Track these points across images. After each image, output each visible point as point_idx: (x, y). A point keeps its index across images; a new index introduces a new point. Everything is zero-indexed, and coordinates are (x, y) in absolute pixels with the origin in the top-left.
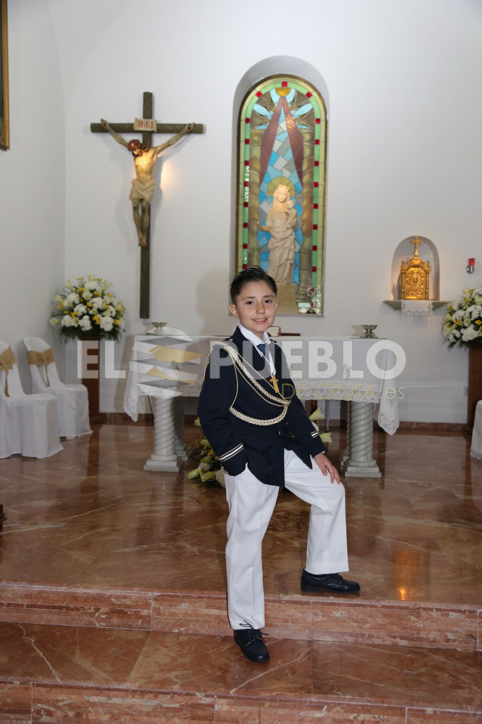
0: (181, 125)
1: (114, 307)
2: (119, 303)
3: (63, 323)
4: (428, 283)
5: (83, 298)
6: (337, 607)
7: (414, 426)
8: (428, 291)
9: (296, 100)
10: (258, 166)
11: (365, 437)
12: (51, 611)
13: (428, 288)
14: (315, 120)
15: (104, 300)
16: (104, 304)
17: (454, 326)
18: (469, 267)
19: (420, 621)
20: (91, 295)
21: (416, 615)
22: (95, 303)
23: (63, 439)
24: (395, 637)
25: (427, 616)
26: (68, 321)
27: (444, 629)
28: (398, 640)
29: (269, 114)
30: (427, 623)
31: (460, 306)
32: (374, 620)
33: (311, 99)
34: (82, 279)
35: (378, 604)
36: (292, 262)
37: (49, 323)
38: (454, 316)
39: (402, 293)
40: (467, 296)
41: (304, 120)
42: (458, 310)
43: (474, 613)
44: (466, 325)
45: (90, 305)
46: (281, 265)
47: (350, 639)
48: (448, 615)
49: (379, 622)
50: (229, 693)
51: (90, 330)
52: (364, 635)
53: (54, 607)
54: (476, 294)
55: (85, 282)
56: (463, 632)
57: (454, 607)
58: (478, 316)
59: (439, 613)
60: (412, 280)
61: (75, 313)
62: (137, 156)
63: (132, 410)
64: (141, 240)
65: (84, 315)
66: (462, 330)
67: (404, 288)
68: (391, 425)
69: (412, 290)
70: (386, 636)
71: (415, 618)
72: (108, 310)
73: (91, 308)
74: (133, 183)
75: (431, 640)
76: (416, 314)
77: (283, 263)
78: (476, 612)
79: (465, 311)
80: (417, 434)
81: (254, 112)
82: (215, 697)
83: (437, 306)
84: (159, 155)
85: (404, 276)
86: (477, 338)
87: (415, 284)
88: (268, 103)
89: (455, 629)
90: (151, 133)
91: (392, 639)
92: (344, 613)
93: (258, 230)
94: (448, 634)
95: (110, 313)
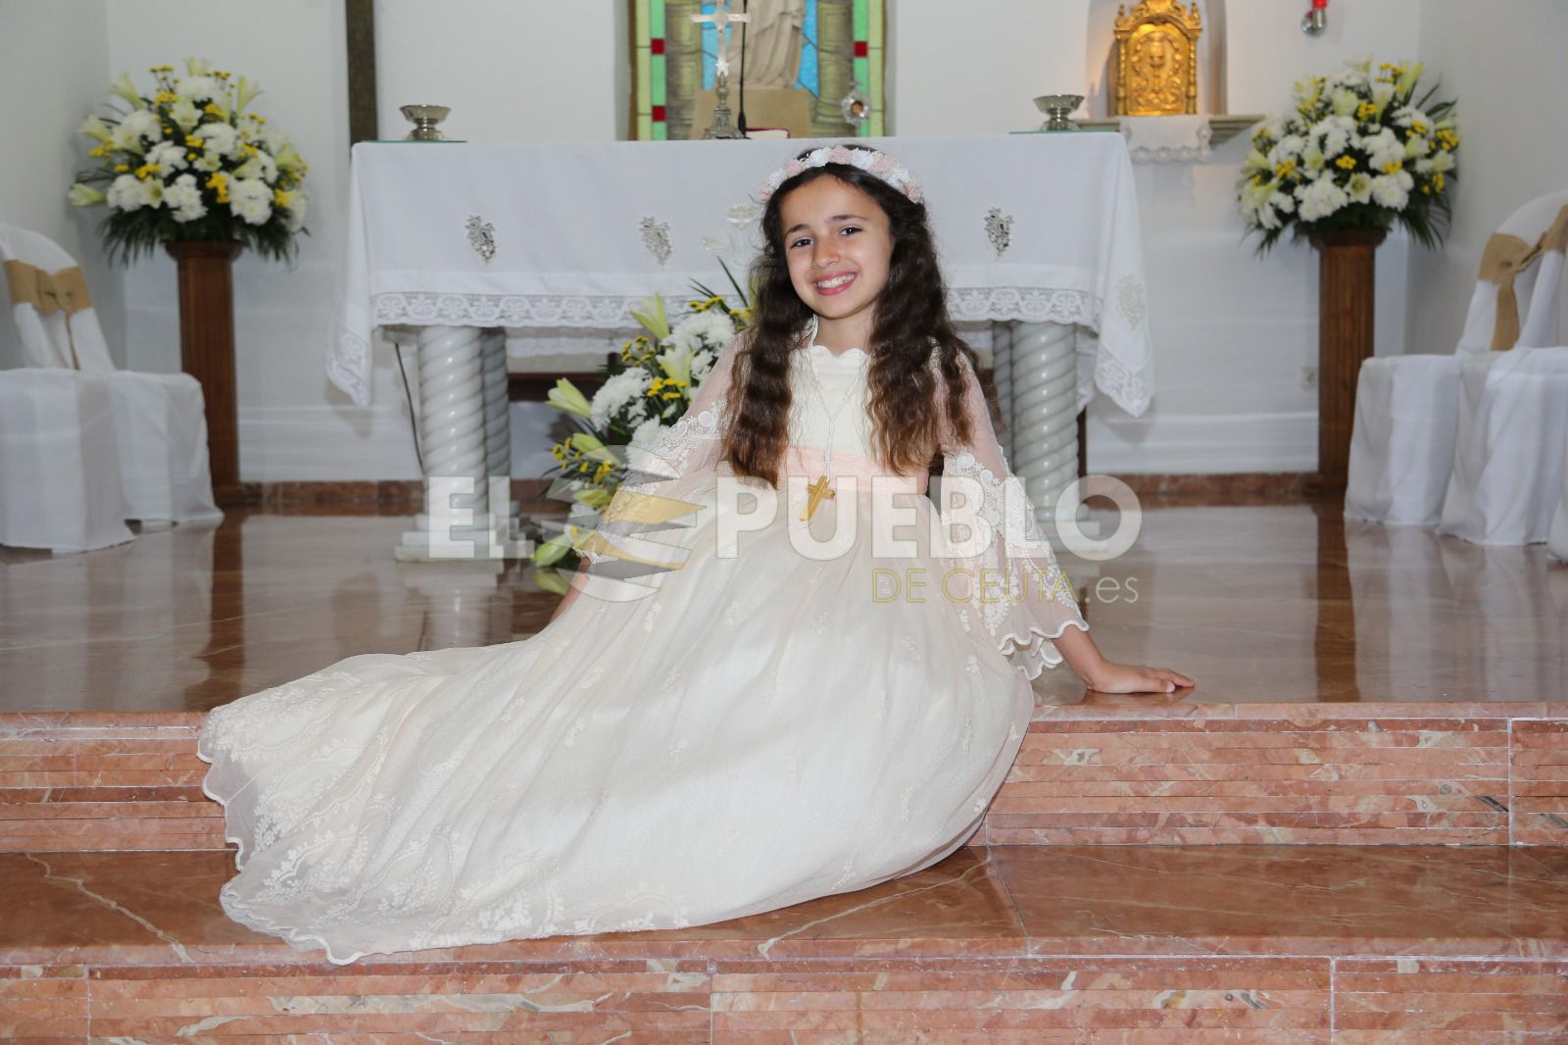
1: (269, 153)
2: (282, 149)
3: (112, 199)
4: (1195, 67)
5: (173, 124)
6: (1066, 735)
7: (1163, 487)
8: (1195, 91)
11: (1056, 432)
12: (135, 806)
13: (1195, 84)
15: (237, 132)
16: (240, 143)
17: (1275, 182)
18: (1311, 16)
19: (1327, 765)
20: (199, 113)
21: (1316, 746)
22: (211, 137)
23: (134, 525)
24: (1251, 820)
25: (1350, 746)
26: (129, 192)
27: (1404, 783)
28: (1261, 827)
30: (1351, 767)
31: (1288, 126)
32: (1186, 769)
34: (164, 70)
35: (1198, 720)
36: (797, 23)
37: (68, 203)
38: (1273, 154)
39: (1118, 99)
40: (1310, 95)
42: (1285, 136)
43: (1498, 727)
44: (1309, 174)
45: (196, 145)
46: (765, 30)
47: (1112, 836)
48: (1415, 741)
49: (1201, 775)
50: (756, 951)
51: (200, 221)
52: (1152, 819)
53: (146, 794)
54: (1336, 86)
55: (176, 82)
56: (1463, 789)
57: (1433, 713)
58: (1346, 145)
59: (1387, 735)
60: (1149, 60)
61: (150, 167)
63: (353, 367)
65: (178, 172)
66: (1300, 191)
67: (1124, 85)
68: (1134, 385)
69: (1148, 90)
70: (1227, 818)
71: (1314, 755)
72: (252, 161)
73: (200, 152)
75: (1364, 821)
76: (1163, 155)
77: (772, 26)
78: (1504, 722)
79: (1305, 138)
80: (1174, 504)
82: (712, 969)
83: (1224, 131)
85: (1123, 51)
86: (1342, 208)
87: (1157, 73)
89: (1437, 782)
91: (1242, 825)
92: (1089, 752)
94: (1418, 799)
95: (258, 169)
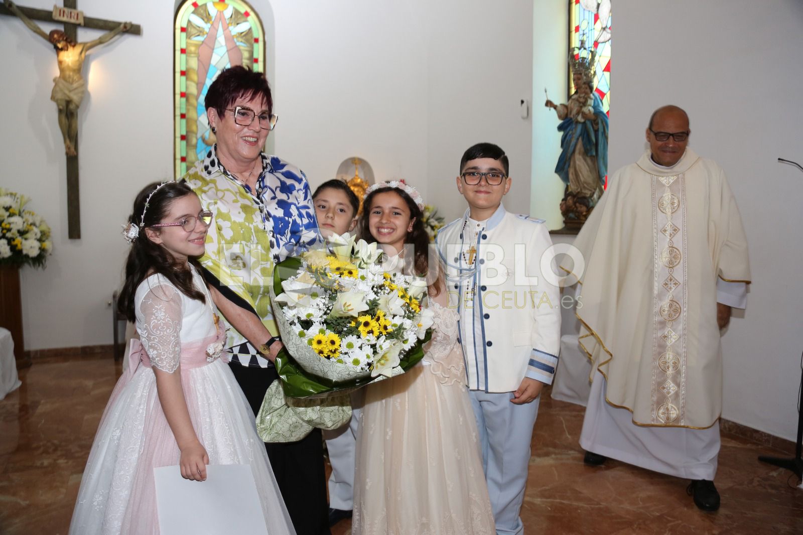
0: (114, 22)
1: (37, 227)
2: (41, 222)
9: (233, 16)
10: (195, 77)
14: (253, 39)
15: (24, 220)
16: (25, 224)
22: (13, 223)
29: (206, 27)
33: (249, 18)
41: (242, 37)
45: (8, 226)
51: (10, 258)
62: (62, 49)
64: (68, 148)
72: (31, 232)
73: (8, 229)
74: (54, 80)
81: (189, 22)
84: (88, 52)
88: (204, 15)
90: (76, 26)
93: (197, 143)
95: (34, 235)
